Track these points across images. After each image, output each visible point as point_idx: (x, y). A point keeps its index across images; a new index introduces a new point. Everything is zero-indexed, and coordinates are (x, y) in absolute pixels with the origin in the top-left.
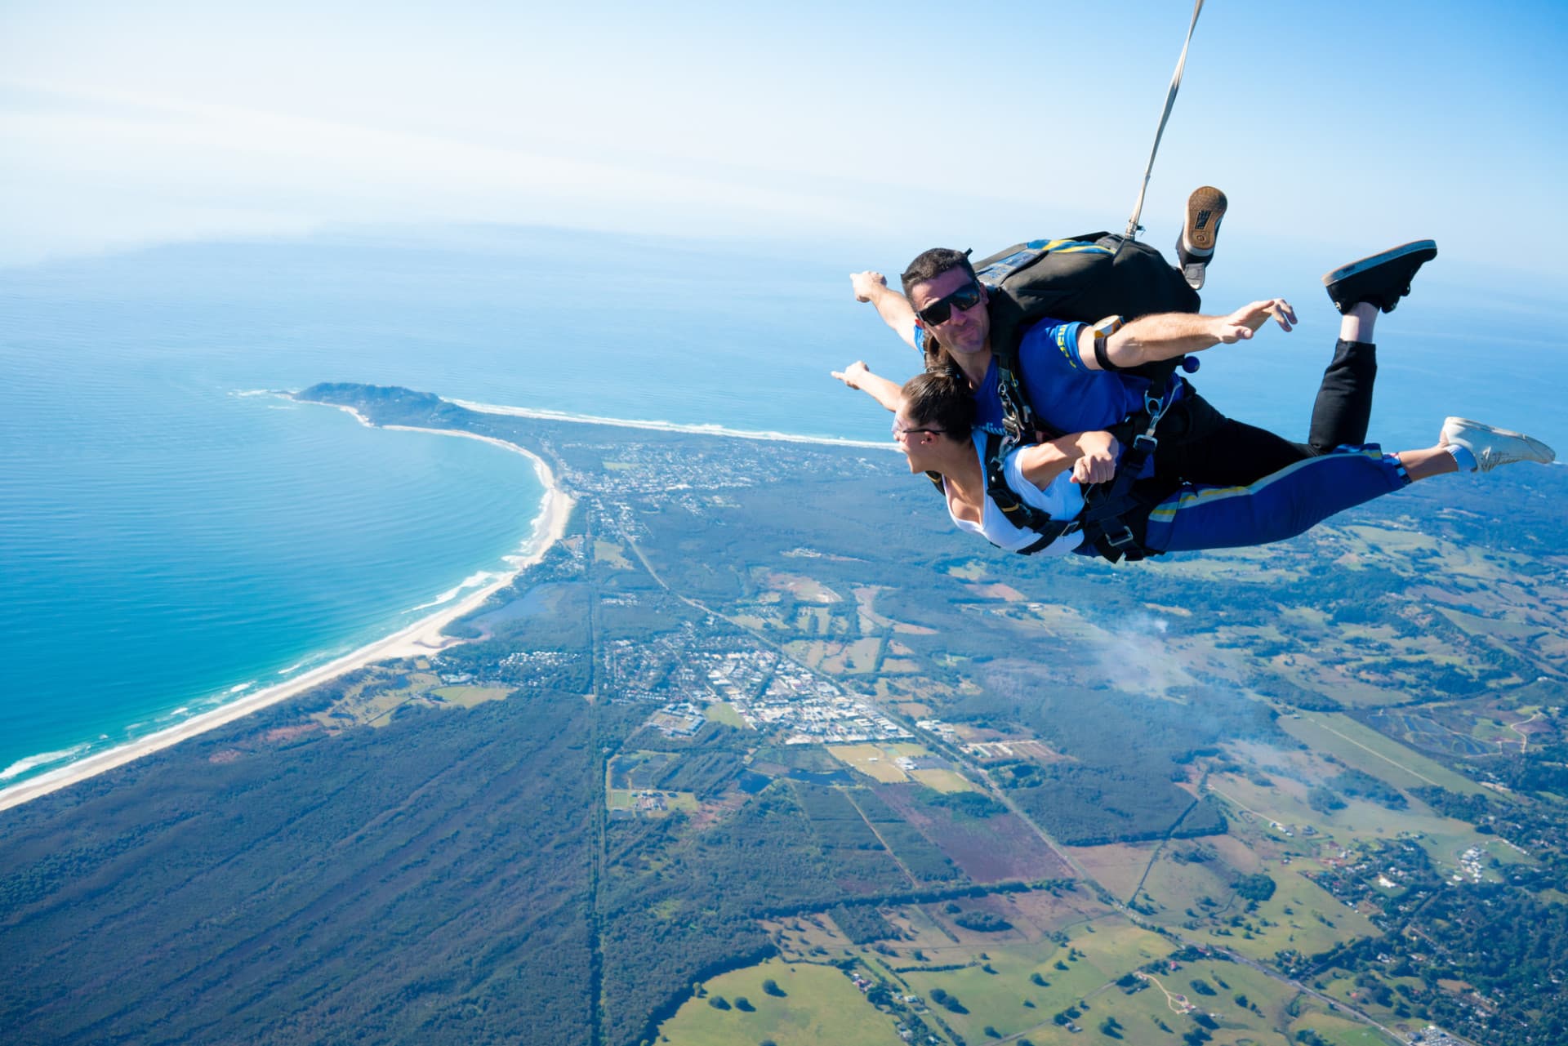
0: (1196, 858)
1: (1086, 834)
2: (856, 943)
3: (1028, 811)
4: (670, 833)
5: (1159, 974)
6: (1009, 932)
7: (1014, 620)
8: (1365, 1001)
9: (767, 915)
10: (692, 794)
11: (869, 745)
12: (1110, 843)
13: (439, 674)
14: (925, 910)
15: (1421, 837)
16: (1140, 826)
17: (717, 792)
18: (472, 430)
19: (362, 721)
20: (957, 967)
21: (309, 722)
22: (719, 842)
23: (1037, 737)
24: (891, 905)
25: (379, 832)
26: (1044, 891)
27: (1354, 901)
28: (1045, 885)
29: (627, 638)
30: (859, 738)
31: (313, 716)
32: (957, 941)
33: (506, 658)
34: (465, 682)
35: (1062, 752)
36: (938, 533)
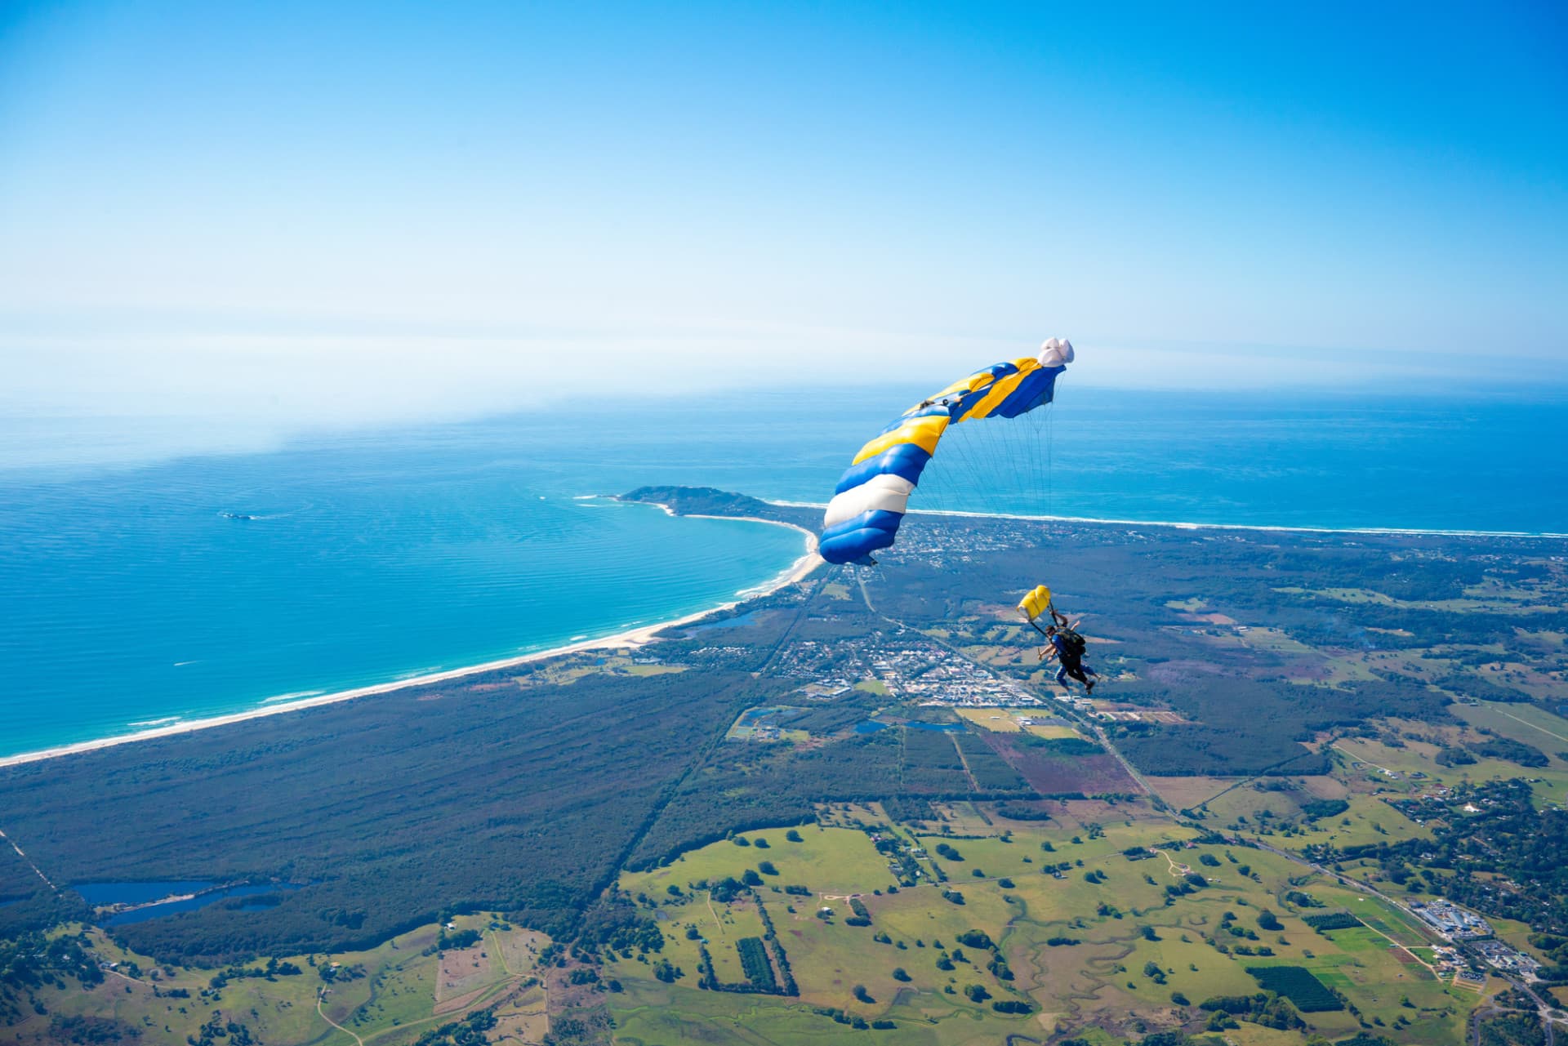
0: (1276, 788)
1: (1174, 767)
2: (893, 820)
3: (1124, 753)
4: (771, 752)
5: (1172, 851)
6: (1048, 822)
7: (1213, 637)
8: (1380, 880)
9: (823, 799)
10: (807, 732)
11: (999, 710)
12: (1195, 775)
13: (634, 658)
14: (973, 805)
15: (1536, 781)
16: (1234, 765)
17: (830, 731)
18: (762, 517)
19: (552, 681)
20: (978, 837)
21: (509, 682)
22: (811, 758)
23: (1174, 709)
24: (942, 801)
25: (525, 741)
26: (1103, 801)
27: (1424, 819)
28: (1103, 796)
29: (814, 640)
30: (992, 704)
31: (513, 679)
32: (991, 824)
33: (698, 650)
34: (653, 663)
35: (1192, 720)
36: (1176, 580)
